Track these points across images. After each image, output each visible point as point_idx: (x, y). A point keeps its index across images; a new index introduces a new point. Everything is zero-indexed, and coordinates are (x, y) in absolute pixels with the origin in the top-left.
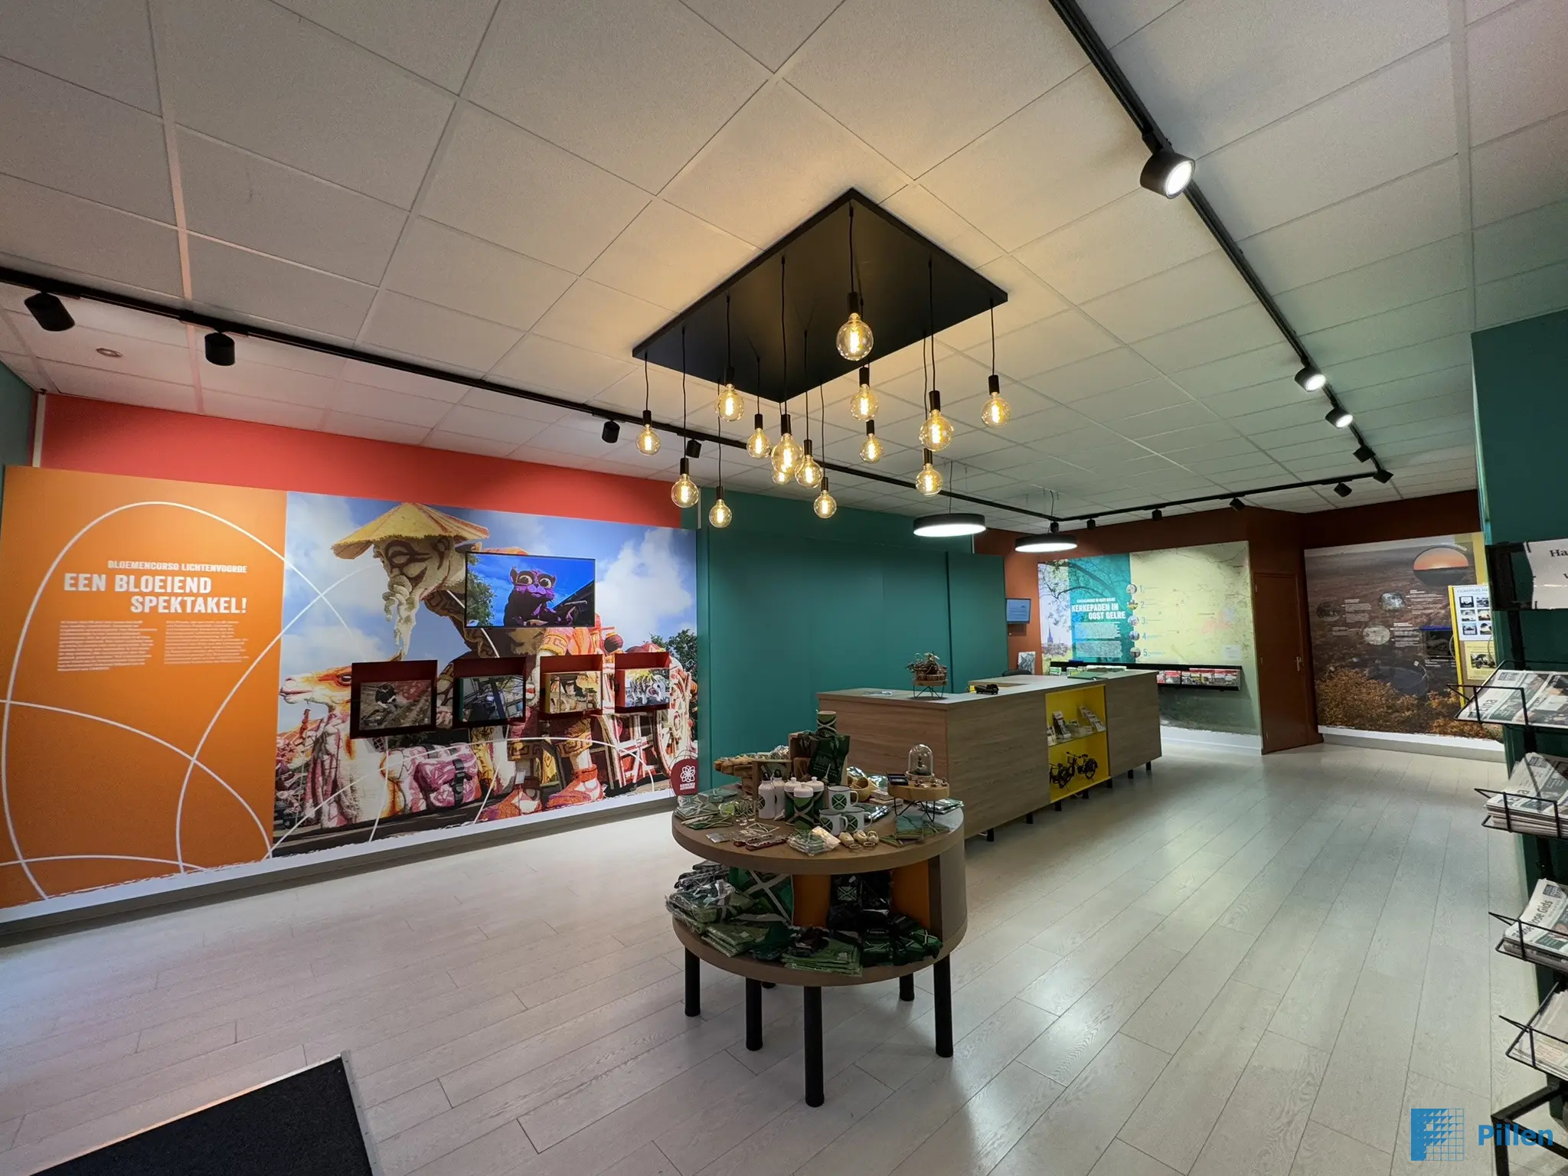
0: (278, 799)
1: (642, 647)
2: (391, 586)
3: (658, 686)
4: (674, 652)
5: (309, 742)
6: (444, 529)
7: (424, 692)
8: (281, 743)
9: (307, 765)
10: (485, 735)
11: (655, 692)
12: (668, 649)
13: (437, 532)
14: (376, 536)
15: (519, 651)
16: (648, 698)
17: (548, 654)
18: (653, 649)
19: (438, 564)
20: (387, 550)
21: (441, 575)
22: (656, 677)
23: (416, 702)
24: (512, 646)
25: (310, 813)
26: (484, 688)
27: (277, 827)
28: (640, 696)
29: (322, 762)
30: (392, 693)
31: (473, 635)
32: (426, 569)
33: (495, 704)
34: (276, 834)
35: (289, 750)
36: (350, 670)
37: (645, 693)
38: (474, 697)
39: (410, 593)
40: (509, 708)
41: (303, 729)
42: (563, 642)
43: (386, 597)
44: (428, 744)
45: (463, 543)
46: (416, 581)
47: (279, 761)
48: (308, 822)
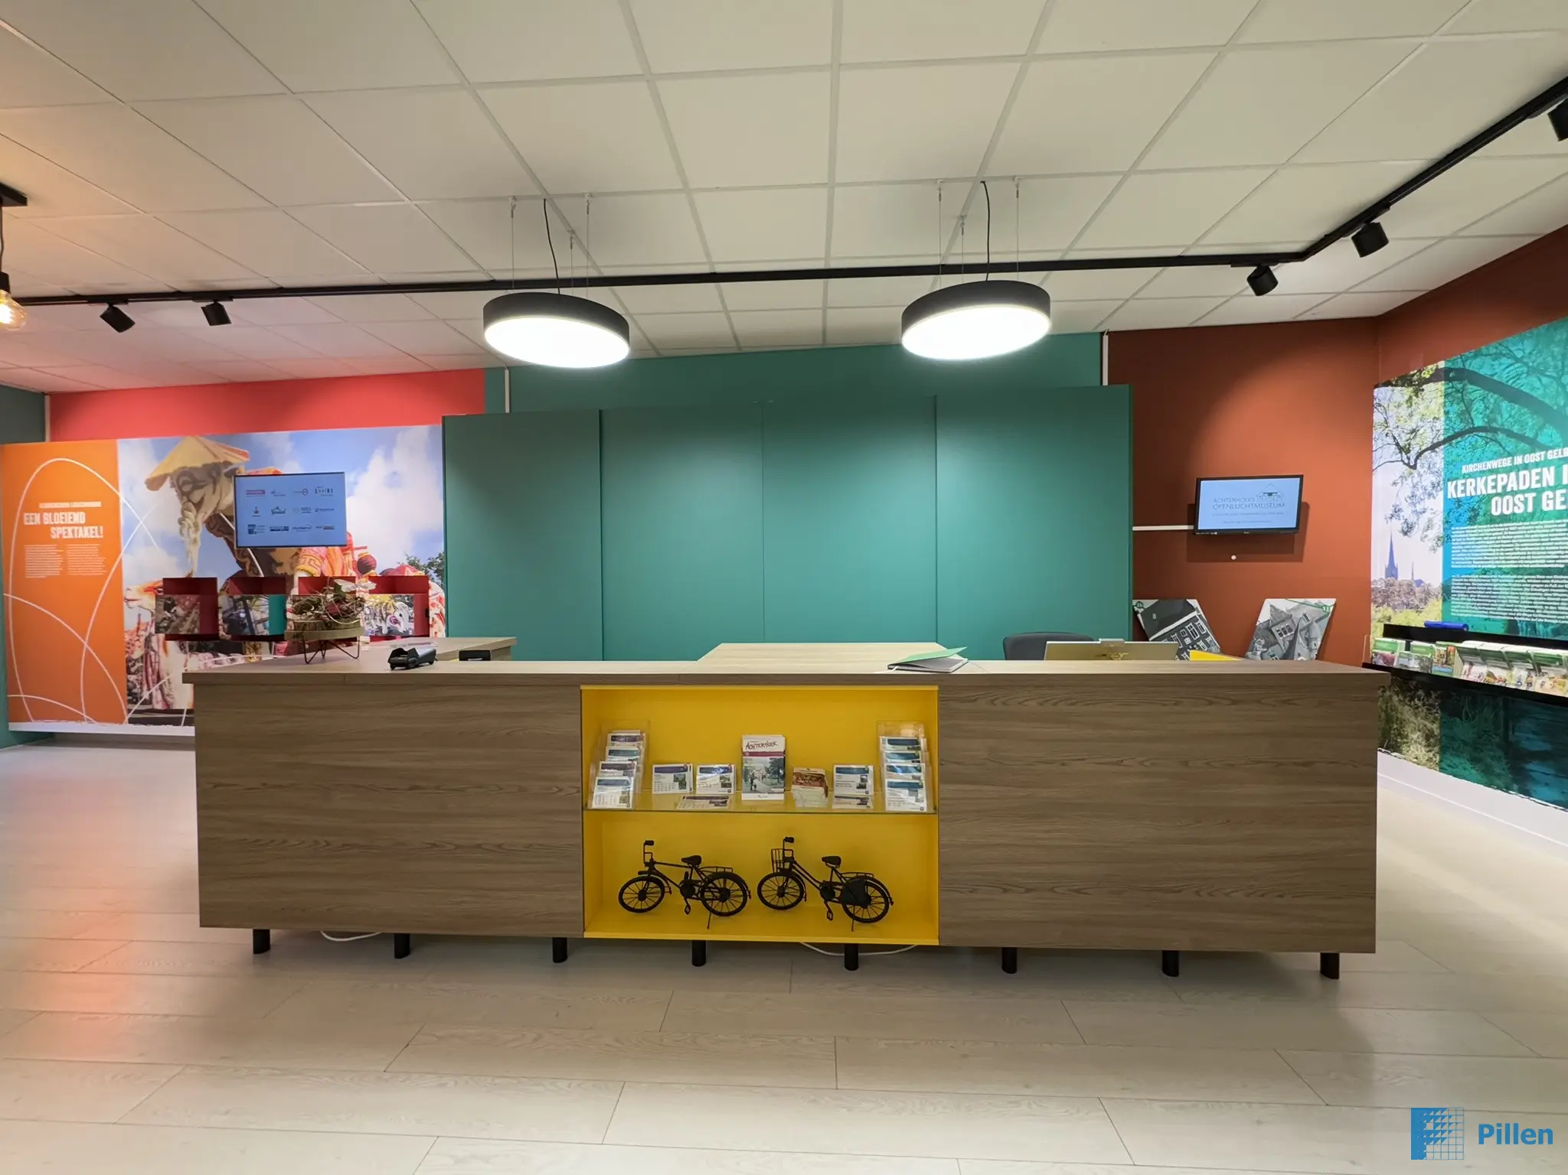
0: (128, 681)
1: (398, 569)
2: (183, 512)
3: (401, 615)
4: (434, 575)
5: (142, 639)
6: (215, 456)
7: (195, 605)
8: (127, 638)
9: (142, 657)
10: (256, 650)
11: (396, 622)
12: (426, 572)
13: (210, 460)
14: (170, 470)
15: (279, 571)
16: (389, 628)
17: (304, 575)
18: (410, 572)
19: (212, 490)
20: (178, 480)
21: (215, 499)
22: (398, 604)
23: (188, 615)
24: (273, 565)
25: (146, 695)
26: (237, 604)
27: (130, 702)
28: (379, 625)
29: (150, 656)
30: (173, 605)
31: (242, 555)
32: (205, 495)
33: (246, 621)
34: (130, 706)
35: (130, 645)
36: (161, 584)
37: (385, 621)
38: (230, 613)
39: (196, 517)
40: (258, 626)
41: (138, 629)
42: (317, 563)
43: (180, 522)
44: (215, 651)
45: (230, 468)
46: (198, 506)
47: (127, 652)
48: (145, 703)
